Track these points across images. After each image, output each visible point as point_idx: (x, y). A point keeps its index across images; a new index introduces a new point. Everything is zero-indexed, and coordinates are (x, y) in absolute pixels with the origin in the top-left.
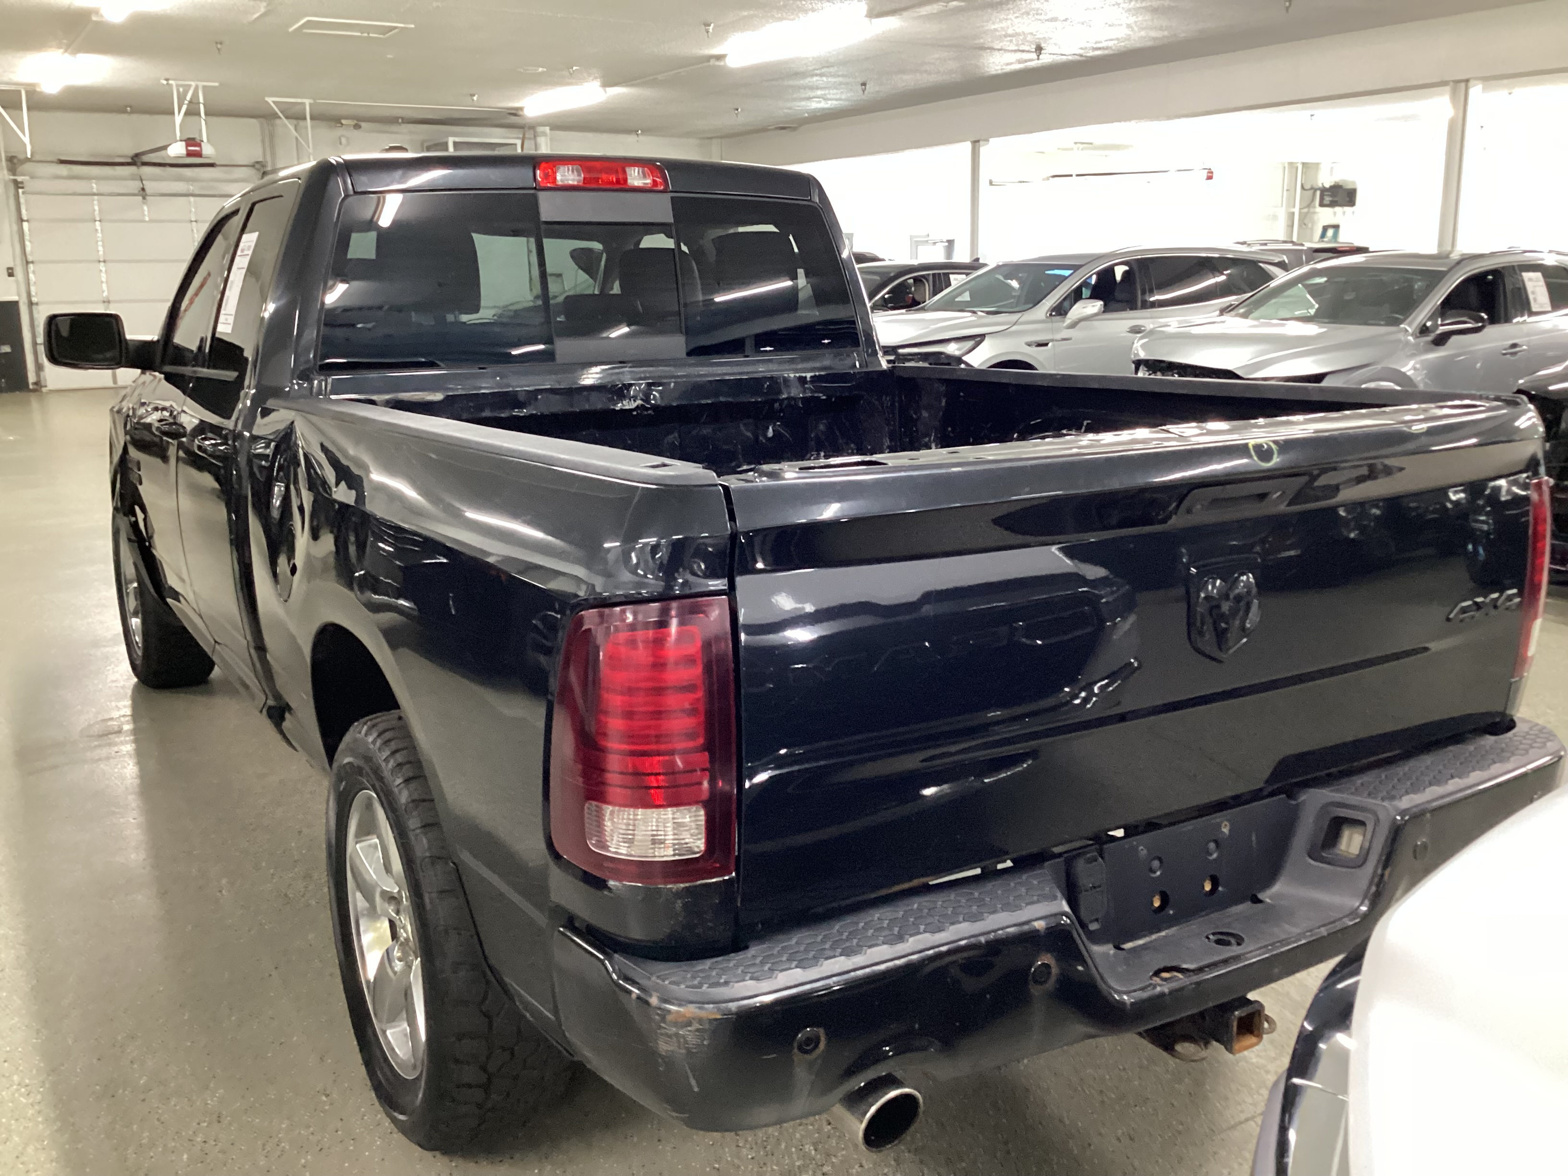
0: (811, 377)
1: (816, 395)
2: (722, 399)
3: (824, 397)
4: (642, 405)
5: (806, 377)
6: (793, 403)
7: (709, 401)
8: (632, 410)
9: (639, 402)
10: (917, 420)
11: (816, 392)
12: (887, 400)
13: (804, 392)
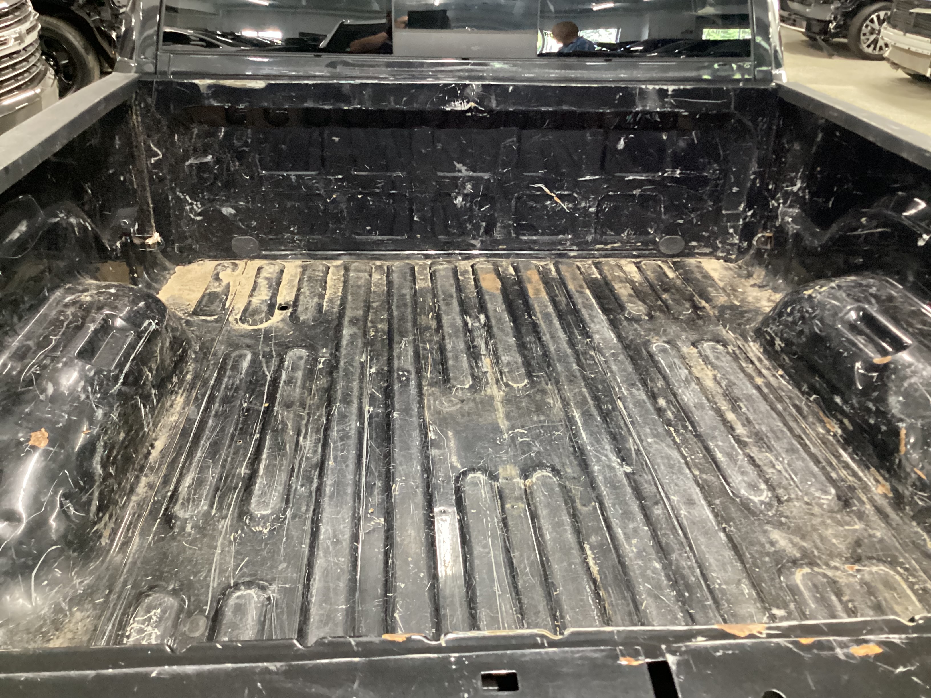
0: (674, 90)
1: (676, 110)
2: (565, 108)
3: (686, 114)
4: (475, 107)
5: (667, 90)
6: (648, 116)
7: (551, 109)
8: (464, 112)
9: (472, 104)
10: (788, 150)
11: (676, 107)
12: (762, 122)
13: (663, 106)
